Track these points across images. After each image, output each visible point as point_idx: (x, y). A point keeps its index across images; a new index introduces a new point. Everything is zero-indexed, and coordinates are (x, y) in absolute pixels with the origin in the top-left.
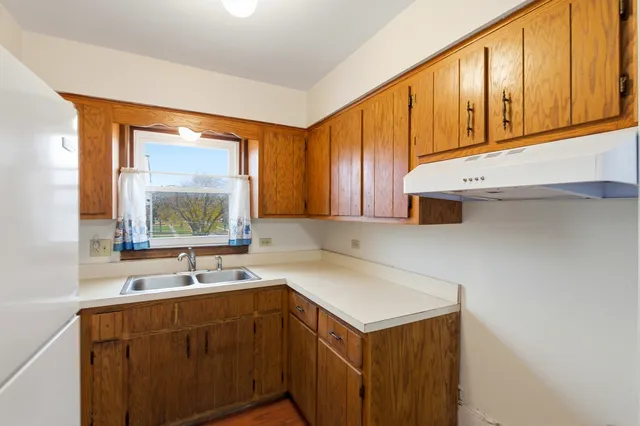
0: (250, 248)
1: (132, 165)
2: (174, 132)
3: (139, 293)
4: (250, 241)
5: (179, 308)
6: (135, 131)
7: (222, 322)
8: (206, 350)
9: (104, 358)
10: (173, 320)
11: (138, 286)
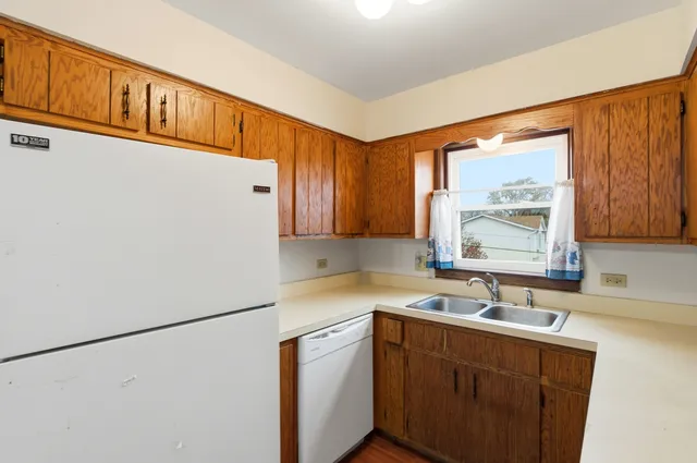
0: (583, 284)
1: (446, 187)
2: (474, 146)
3: (437, 313)
4: (581, 274)
5: (448, 335)
6: (450, 154)
7: (495, 370)
8: (475, 396)
9: (394, 360)
10: (442, 345)
11: (438, 306)
